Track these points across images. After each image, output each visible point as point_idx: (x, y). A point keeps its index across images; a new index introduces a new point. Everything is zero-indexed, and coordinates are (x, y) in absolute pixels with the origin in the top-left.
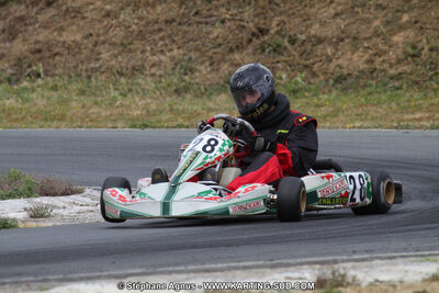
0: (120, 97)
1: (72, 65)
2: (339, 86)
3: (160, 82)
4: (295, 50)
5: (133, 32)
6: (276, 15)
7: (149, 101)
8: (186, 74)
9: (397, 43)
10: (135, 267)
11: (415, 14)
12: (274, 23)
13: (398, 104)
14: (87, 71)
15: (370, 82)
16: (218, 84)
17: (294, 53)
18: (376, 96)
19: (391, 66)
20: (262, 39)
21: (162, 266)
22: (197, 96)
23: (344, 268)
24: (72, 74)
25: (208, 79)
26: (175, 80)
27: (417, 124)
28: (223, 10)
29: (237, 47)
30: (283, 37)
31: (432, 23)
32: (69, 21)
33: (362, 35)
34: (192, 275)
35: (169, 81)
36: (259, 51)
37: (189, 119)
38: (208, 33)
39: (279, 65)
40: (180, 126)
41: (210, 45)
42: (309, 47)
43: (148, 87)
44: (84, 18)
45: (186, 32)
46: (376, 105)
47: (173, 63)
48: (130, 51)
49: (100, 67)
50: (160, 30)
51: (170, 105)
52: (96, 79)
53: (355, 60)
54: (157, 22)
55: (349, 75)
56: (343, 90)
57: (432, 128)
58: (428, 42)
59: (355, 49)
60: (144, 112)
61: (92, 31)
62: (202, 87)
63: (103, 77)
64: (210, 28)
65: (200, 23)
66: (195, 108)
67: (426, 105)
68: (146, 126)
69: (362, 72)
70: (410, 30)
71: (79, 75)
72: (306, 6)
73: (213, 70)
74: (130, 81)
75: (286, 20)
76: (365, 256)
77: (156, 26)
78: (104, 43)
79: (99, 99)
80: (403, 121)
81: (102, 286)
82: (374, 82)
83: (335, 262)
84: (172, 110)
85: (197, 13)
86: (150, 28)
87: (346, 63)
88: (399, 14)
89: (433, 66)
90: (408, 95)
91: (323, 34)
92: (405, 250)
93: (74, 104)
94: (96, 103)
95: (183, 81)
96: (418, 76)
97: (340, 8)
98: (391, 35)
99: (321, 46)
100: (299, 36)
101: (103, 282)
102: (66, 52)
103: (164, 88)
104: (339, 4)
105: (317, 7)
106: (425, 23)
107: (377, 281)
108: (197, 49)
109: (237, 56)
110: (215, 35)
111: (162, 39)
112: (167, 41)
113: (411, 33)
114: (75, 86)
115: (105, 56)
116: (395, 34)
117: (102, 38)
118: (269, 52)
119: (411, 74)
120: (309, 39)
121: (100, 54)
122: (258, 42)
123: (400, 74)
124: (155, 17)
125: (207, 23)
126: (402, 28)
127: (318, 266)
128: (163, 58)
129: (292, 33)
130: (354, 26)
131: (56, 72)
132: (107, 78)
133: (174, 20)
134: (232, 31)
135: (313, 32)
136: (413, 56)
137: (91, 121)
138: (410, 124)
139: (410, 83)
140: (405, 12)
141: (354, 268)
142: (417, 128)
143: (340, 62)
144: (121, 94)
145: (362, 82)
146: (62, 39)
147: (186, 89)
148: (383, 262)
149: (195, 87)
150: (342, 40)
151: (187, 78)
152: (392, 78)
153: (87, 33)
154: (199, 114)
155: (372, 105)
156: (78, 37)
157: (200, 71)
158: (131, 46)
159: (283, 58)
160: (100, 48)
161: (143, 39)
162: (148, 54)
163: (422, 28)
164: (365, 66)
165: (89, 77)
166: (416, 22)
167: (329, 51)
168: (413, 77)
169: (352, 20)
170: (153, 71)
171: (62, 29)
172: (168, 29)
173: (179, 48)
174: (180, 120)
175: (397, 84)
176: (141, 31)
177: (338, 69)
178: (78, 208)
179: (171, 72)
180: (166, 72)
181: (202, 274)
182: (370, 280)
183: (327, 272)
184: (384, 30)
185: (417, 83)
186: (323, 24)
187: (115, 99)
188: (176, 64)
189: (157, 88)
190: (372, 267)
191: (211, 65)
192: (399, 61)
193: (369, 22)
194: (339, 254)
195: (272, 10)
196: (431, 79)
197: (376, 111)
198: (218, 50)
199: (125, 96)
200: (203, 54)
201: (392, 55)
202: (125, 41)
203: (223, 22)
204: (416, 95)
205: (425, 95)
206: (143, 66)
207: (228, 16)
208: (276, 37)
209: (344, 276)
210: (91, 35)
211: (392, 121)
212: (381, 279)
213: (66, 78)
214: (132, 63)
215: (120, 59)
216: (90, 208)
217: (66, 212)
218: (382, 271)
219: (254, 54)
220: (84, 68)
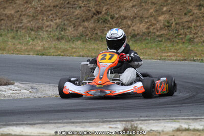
0: (31, 41)
1: (9, 25)
2: (133, 39)
3: (50, 34)
4: (113, 22)
5: (38, 10)
6: (105, 5)
7: (45, 43)
8: (62, 31)
9: (161, 20)
10: (39, 120)
11: (169, 7)
12: (104, 9)
13: (160, 48)
14: (16, 28)
15: (148, 38)
16: (77, 36)
17: (113, 23)
18: (150, 44)
19: (157, 31)
20: (98, 16)
21: (52, 120)
22: (67, 42)
23: (137, 124)
24: (9, 29)
25: (73, 34)
26: (57, 34)
27: (169, 58)
28: (80, 2)
29: (87, 19)
30: (108, 15)
31: (177, 12)
32: (8, 4)
33: (145, 16)
34: (66, 124)
35: (54, 34)
36: (97, 22)
37: (63, 52)
38: (73, 12)
39: (106, 28)
40: (59, 55)
41: (74, 18)
42: (120, 21)
43: (44, 36)
44: (15, 3)
45: (63, 12)
46: (150, 49)
47: (56, 26)
48: (37, 19)
49: (22, 26)
50: (51, 10)
51: (54, 45)
52: (20, 32)
53: (141, 27)
54: (49, 7)
55: (138, 34)
56: (135, 41)
57: (176, 60)
58: (175, 20)
59: (141, 22)
60: (42, 48)
61: (19, 9)
62: (70, 38)
63: (24, 31)
64: (74, 10)
65: (69, 7)
66: (66, 47)
67: (173, 50)
68: (44, 55)
69: (144, 33)
70: (167, 14)
71: (12, 30)
72: (119, 1)
73: (75, 30)
74: (36, 33)
75: (110, 7)
76: (146, 118)
77: (49, 8)
78: (24, 15)
79: (21, 41)
80: (163, 56)
81: (24, 128)
82: (149, 38)
83: (132, 121)
84: (55, 48)
85: (68, 3)
86: (46, 9)
87: (137, 29)
88: (162, 7)
89: (177, 32)
90: (165, 44)
91: (127, 15)
92: (165, 116)
93: (9, 43)
94: (20, 43)
95: (61, 34)
96: (170, 36)
97: (135, 3)
98: (158, 16)
99: (125, 21)
100: (115, 15)
101: (25, 127)
102: (7, 19)
103: (52, 37)
104: (134, 1)
105: (124, 2)
106: (174, 12)
107: (151, 130)
108: (68, 20)
109: (86, 24)
110: (76, 13)
111: (52, 14)
112: (54, 16)
113: (167, 16)
114: (10, 35)
115: (25, 21)
116: (160, 16)
117: (24, 13)
118: (101, 22)
119: (167, 35)
120: (120, 17)
121: (22, 20)
122: (96, 17)
123: (161, 35)
124: (48, 4)
125: (73, 8)
126: (163, 13)
127: (124, 123)
128: (52, 23)
129: (112, 14)
130: (141, 12)
131: (2, 28)
132: (25, 31)
133: (57, 6)
134: (84, 12)
135: (122, 14)
136: (168, 26)
137: (18, 51)
138: (166, 58)
139: (166, 38)
140: (164, 6)
141: (141, 124)
142: (169, 60)
143: (134, 28)
144: (32, 39)
145: (144, 38)
146: (5, 13)
147: (62, 38)
148: (155, 121)
149: (66, 37)
150: (135, 18)
151: (63, 33)
152: (158, 36)
153: (17, 10)
154: (68, 50)
155: (148, 48)
156: (13, 12)
157: (69, 30)
158: (37, 17)
159: (108, 25)
160: (23, 18)
161: (43, 14)
162: (45, 21)
163: (172, 14)
164: (146, 30)
165: (17, 31)
166: (170, 11)
167: (129, 23)
168: (167, 36)
169: (140, 9)
170: (47, 29)
171: (5, 8)
172: (55, 10)
173: (59, 19)
174: (59, 53)
175: (160, 39)
176: (42, 10)
177: (133, 31)
178: (12, 92)
179: (55, 30)
180: (53, 30)
181: (70, 124)
182: (149, 130)
183: (129, 126)
184: (155, 14)
185: (169, 39)
186: (127, 10)
187: (28, 42)
188: (58, 26)
189: (48, 37)
190: (149, 124)
191: (74, 27)
192: (161, 29)
193: (148, 10)
194: (134, 117)
195: (103, 3)
196: (176, 37)
197: (150, 52)
198: (77, 20)
199: (34, 40)
200: (71, 22)
201: (158, 26)
202: (35, 15)
203: (80, 7)
204: (169, 45)
205: (173, 45)
206: (42, 27)
207: (83, 5)
208: (105, 15)
209: (136, 127)
210: (18, 11)
211: (158, 56)
212: (153, 129)
213: (6, 31)
214: (37, 25)
215: (32, 23)
216: (17, 92)
217: (6, 93)
218: (154, 126)
219: (94, 23)
220: (15, 26)
